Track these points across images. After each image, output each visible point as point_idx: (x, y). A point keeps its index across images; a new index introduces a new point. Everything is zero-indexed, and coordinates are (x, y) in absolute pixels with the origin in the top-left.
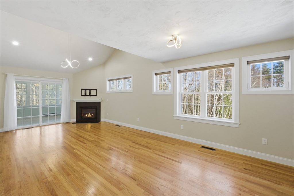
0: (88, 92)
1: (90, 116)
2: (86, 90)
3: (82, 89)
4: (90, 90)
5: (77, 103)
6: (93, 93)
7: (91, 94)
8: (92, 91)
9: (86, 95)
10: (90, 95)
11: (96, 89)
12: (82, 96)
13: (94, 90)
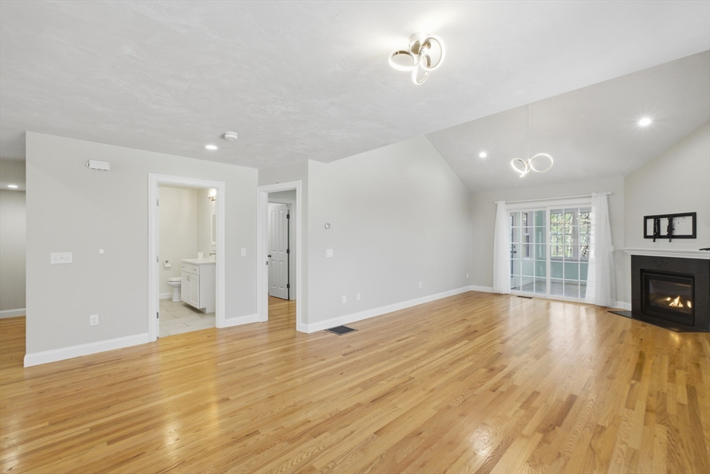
0: (664, 223)
1: (681, 305)
2: (657, 219)
3: (646, 218)
4: (671, 217)
5: (635, 259)
6: (683, 226)
7: (676, 233)
8: (676, 221)
9: (657, 235)
10: (671, 236)
11: (694, 215)
12: (646, 237)
13: (687, 217)
